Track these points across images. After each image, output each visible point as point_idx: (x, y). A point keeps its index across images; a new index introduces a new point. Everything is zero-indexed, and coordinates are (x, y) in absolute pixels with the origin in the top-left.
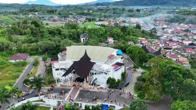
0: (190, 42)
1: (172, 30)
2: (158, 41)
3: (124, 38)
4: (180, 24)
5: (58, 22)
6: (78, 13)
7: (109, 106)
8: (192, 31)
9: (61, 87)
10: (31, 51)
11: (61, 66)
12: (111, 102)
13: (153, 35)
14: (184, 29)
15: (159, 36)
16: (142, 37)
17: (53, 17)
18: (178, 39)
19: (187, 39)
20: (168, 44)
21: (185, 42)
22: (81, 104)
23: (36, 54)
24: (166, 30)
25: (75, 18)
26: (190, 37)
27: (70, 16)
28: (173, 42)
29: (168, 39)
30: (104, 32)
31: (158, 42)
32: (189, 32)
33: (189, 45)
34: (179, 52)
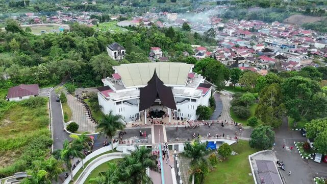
0: (263, 47)
1: (233, 31)
2: (220, 49)
3: (173, 47)
4: (240, 20)
5: (41, 24)
6: (70, 7)
7: (215, 143)
8: (259, 31)
9: (135, 128)
10: (40, 79)
11: (125, 97)
12: (218, 136)
13: (210, 39)
14: (248, 29)
15: (218, 41)
16: (196, 44)
17: (25, 16)
18: (245, 44)
19: (256, 43)
20: (235, 52)
21: (256, 48)
22: (178, 145)
23: (49, 84)
24: (224, 30)
25: (69, 16)
26: (260, 40)
27: (59, 12)
28: (241, 48)
29: (232, 45)
30: (140, 38)
31: (220, 51)
32: (255, 32)
33: (263, 51)
34: (252, 62)
